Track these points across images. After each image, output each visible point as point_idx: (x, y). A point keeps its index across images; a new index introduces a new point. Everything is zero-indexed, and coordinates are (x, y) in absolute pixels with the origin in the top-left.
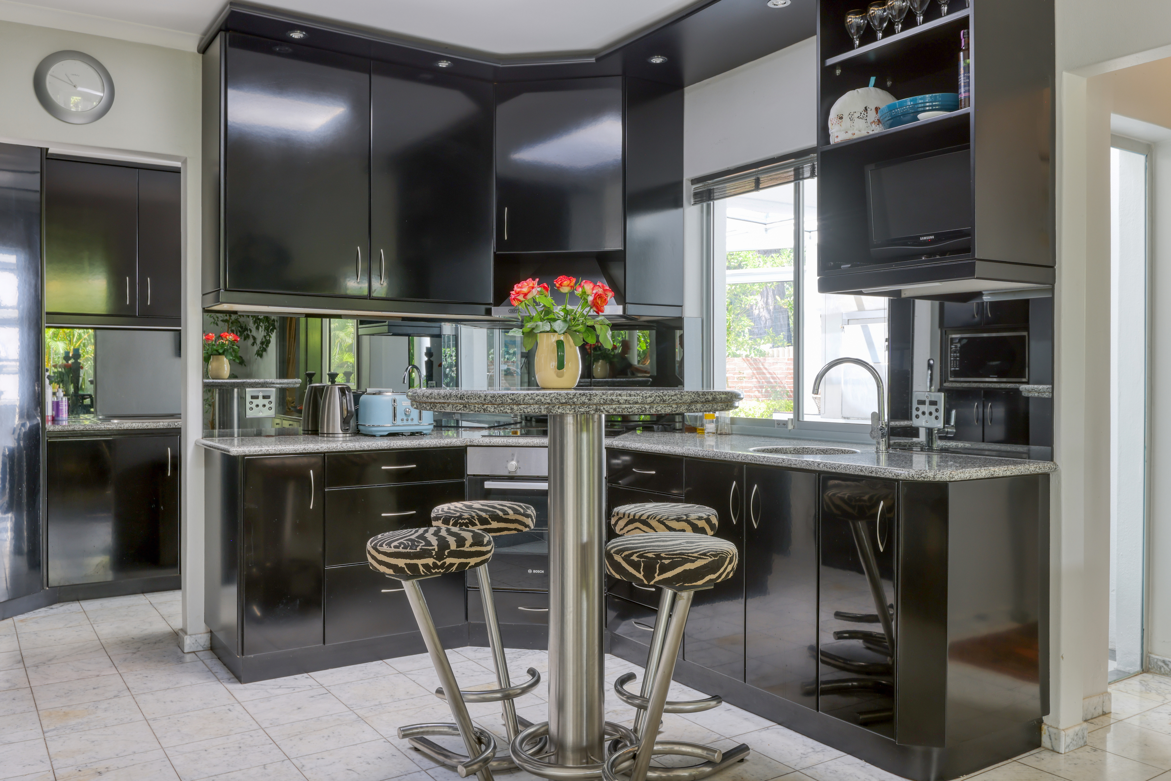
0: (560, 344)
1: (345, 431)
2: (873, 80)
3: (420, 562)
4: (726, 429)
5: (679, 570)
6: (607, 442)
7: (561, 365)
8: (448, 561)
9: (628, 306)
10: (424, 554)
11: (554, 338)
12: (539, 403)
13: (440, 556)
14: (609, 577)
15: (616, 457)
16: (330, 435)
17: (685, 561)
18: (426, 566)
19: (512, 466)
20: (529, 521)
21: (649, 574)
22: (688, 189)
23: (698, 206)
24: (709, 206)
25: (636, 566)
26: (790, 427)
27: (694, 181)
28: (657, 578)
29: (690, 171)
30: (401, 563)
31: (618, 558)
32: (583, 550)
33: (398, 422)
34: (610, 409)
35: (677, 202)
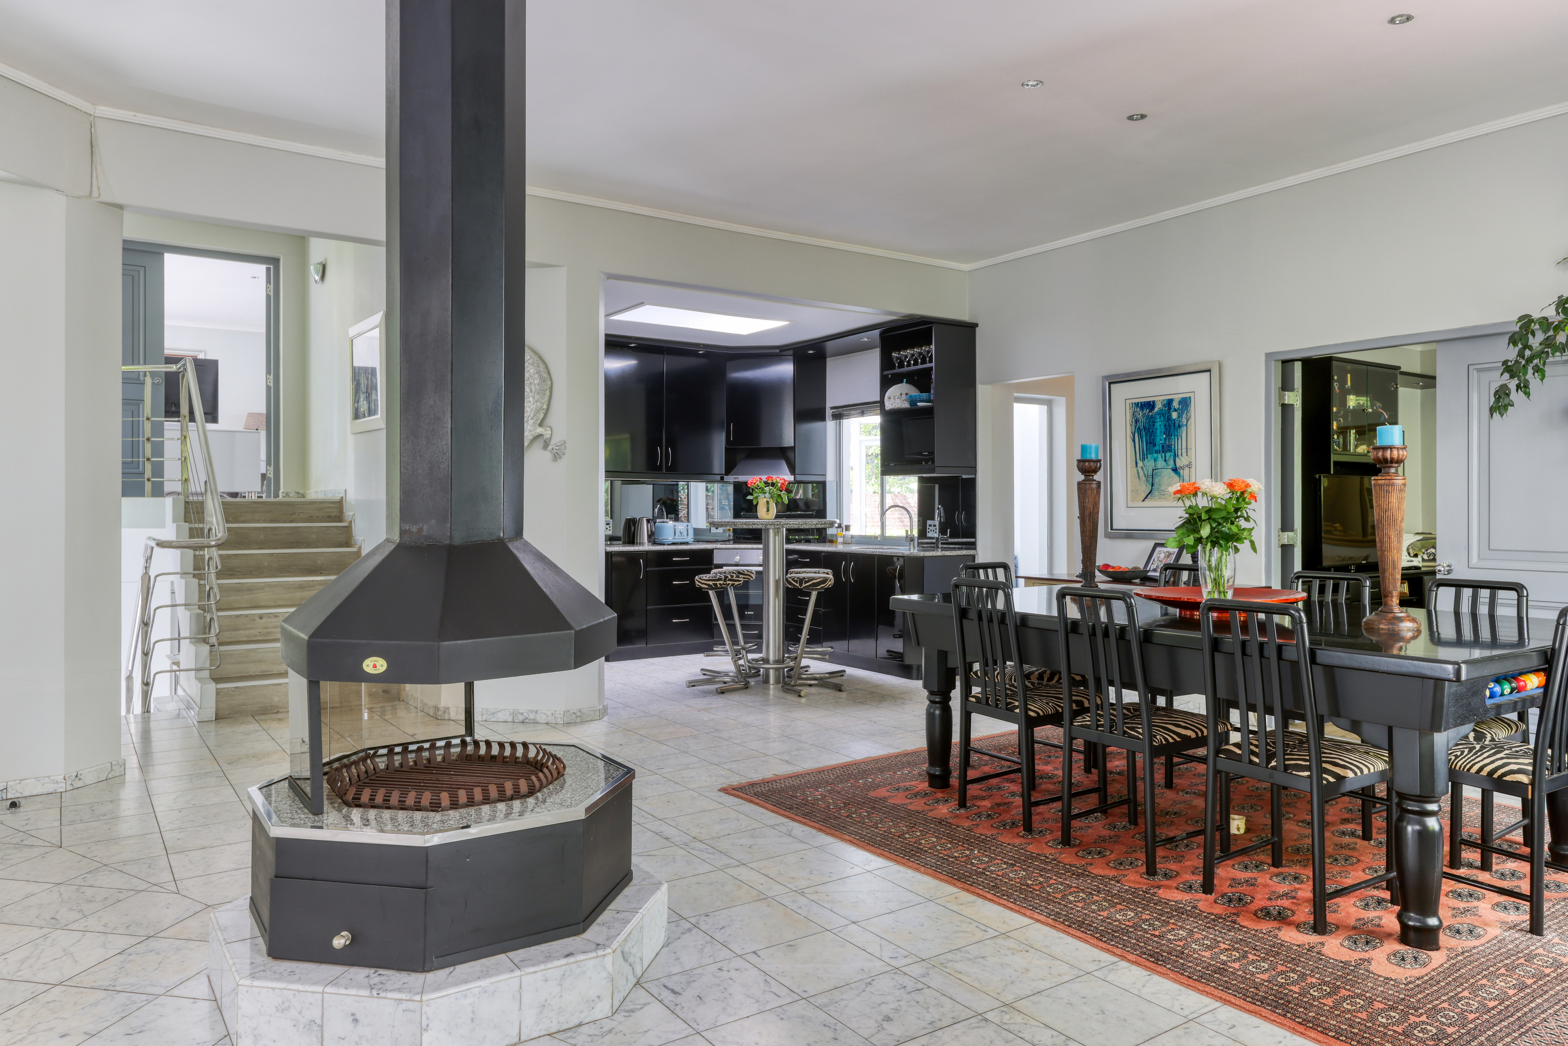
0: (768, 502)
1: (649, 541)
2: (905, 380)
3: (718, 583)
4: (849, 541)
5: (811, 582)
6: (786, 546)
7: (768, 510)
8: (728, 582)
9: (797, 476)
10: (720, 579)
11: (765, 500)
12: (762, 524)
13: (725, 580)
14: (787, 588)
15: (791, 555)
16: (642, 544)
17: (813, 579)
18: (720, 584)
19: (737, 559)
20: (753, 575)
21: (801, 584)
22: (829, 413)
23: (834, 422)
24: (840, 422)
25: (796, 582)
26: (879, 539)
27: (832, 408)
28: (804, 586)
29: (830, 403)
30: (711, 583)
31: (790, 580)
32: (777, 582)
33: (677, 537)
34: (787, 526)
35: (823, 419)
